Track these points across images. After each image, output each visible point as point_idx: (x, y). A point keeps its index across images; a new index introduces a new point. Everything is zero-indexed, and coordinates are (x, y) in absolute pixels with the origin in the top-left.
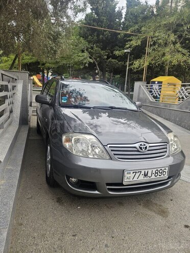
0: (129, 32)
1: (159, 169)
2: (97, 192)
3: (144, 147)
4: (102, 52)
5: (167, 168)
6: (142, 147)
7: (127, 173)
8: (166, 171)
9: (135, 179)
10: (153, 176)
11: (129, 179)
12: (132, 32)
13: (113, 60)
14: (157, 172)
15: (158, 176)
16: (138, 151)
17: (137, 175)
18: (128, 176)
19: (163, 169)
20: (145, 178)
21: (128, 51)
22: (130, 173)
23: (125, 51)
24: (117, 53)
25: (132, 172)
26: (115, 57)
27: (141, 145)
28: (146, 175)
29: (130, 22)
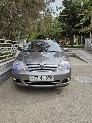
0: (82, 14)
1: (48, 76)
2: (21, 84)
3: (42, 66)
4: (69, 26)
5: (53, 76)
6: (41, 66)
7: (31, 77)
8: (53, 77)
9: (36, 79)
10: (45, 79)
11: (32, 79)
12: (84, 14)
13: (75, 29)
14: (47, 77)
15: (48, 79)
16: (39, 68)
17: (36, 78)
18: (32, 78)
19: (50, 76)
20: (40, 80)
21: (82, 23)
22: (33, 77)
23: (80, 24)
24: (76, 25)
25: (33, 76)
26: (75, 28)
27: (41, 65)
28: (41, 78)
29: (83, 9)
